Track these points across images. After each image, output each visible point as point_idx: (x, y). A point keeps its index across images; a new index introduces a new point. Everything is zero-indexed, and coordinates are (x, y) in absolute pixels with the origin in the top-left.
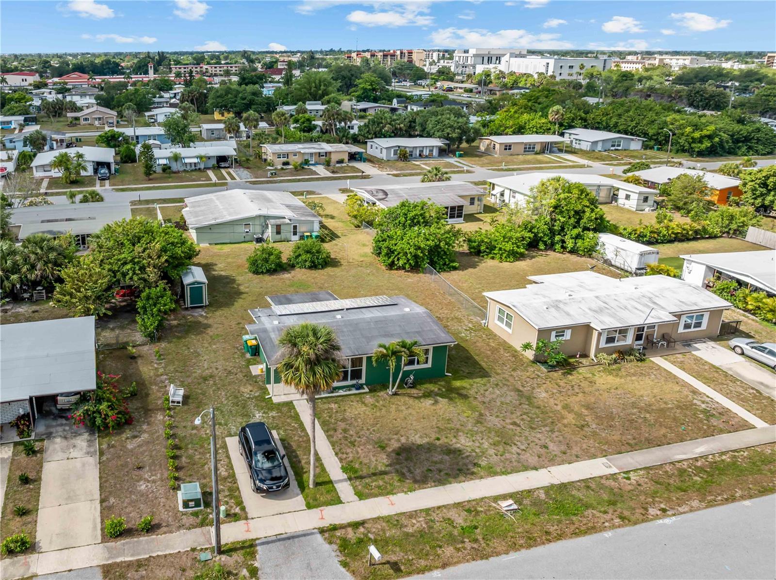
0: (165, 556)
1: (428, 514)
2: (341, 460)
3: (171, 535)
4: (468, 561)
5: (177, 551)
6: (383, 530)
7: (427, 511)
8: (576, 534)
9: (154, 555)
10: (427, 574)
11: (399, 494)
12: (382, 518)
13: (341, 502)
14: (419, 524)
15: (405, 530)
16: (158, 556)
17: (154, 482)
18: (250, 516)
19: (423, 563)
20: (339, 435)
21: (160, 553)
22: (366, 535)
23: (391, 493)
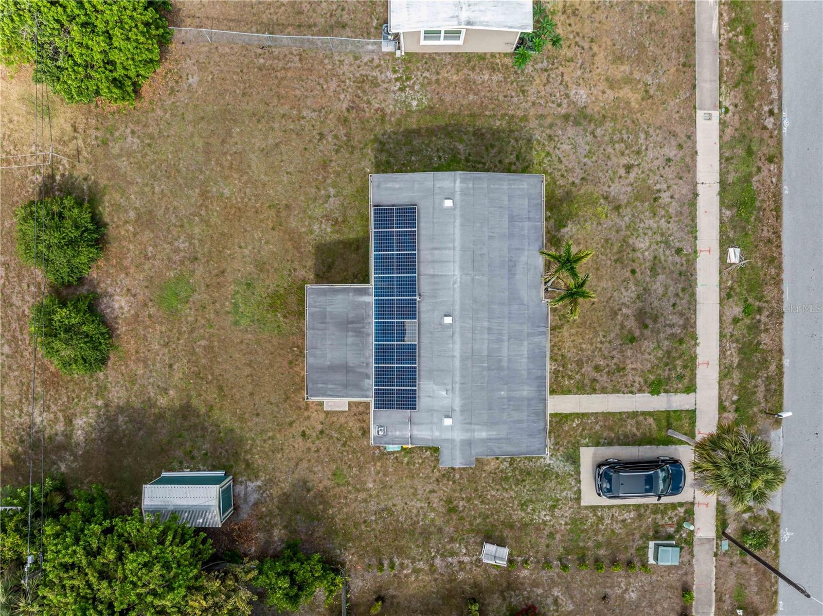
0: (717, 578)
1: (725, 336)
2: (640, 391)
3: (696, 572)
4: (781, 330)
5: (714, 569)
6: (732, 384)
7: (722, 336)
8: (778, 217)
9: (714, 588)
10: (785, 370)
11: (697, 352)
12: (720, 380)
13: (694, 411)
14: (732, 349)
15: (735, 365)
16: (715, 585)
17: (628, 584)
18: (691, 500)
19: (773, 367)
20: (603, 379)
21: (714, 583)
22: (733, 403)
23: (694, 358)
